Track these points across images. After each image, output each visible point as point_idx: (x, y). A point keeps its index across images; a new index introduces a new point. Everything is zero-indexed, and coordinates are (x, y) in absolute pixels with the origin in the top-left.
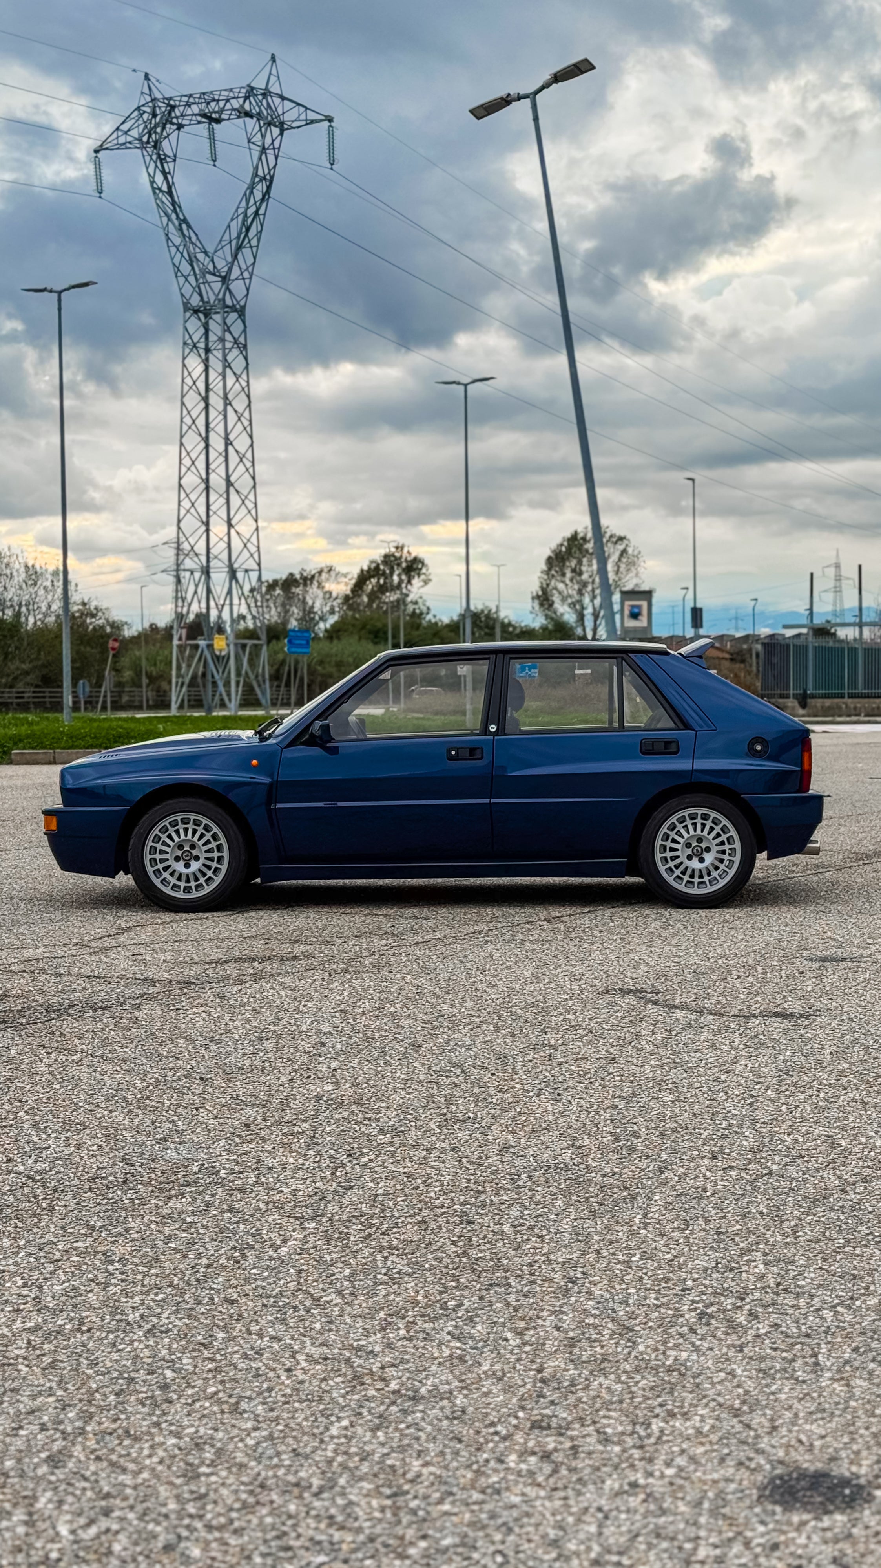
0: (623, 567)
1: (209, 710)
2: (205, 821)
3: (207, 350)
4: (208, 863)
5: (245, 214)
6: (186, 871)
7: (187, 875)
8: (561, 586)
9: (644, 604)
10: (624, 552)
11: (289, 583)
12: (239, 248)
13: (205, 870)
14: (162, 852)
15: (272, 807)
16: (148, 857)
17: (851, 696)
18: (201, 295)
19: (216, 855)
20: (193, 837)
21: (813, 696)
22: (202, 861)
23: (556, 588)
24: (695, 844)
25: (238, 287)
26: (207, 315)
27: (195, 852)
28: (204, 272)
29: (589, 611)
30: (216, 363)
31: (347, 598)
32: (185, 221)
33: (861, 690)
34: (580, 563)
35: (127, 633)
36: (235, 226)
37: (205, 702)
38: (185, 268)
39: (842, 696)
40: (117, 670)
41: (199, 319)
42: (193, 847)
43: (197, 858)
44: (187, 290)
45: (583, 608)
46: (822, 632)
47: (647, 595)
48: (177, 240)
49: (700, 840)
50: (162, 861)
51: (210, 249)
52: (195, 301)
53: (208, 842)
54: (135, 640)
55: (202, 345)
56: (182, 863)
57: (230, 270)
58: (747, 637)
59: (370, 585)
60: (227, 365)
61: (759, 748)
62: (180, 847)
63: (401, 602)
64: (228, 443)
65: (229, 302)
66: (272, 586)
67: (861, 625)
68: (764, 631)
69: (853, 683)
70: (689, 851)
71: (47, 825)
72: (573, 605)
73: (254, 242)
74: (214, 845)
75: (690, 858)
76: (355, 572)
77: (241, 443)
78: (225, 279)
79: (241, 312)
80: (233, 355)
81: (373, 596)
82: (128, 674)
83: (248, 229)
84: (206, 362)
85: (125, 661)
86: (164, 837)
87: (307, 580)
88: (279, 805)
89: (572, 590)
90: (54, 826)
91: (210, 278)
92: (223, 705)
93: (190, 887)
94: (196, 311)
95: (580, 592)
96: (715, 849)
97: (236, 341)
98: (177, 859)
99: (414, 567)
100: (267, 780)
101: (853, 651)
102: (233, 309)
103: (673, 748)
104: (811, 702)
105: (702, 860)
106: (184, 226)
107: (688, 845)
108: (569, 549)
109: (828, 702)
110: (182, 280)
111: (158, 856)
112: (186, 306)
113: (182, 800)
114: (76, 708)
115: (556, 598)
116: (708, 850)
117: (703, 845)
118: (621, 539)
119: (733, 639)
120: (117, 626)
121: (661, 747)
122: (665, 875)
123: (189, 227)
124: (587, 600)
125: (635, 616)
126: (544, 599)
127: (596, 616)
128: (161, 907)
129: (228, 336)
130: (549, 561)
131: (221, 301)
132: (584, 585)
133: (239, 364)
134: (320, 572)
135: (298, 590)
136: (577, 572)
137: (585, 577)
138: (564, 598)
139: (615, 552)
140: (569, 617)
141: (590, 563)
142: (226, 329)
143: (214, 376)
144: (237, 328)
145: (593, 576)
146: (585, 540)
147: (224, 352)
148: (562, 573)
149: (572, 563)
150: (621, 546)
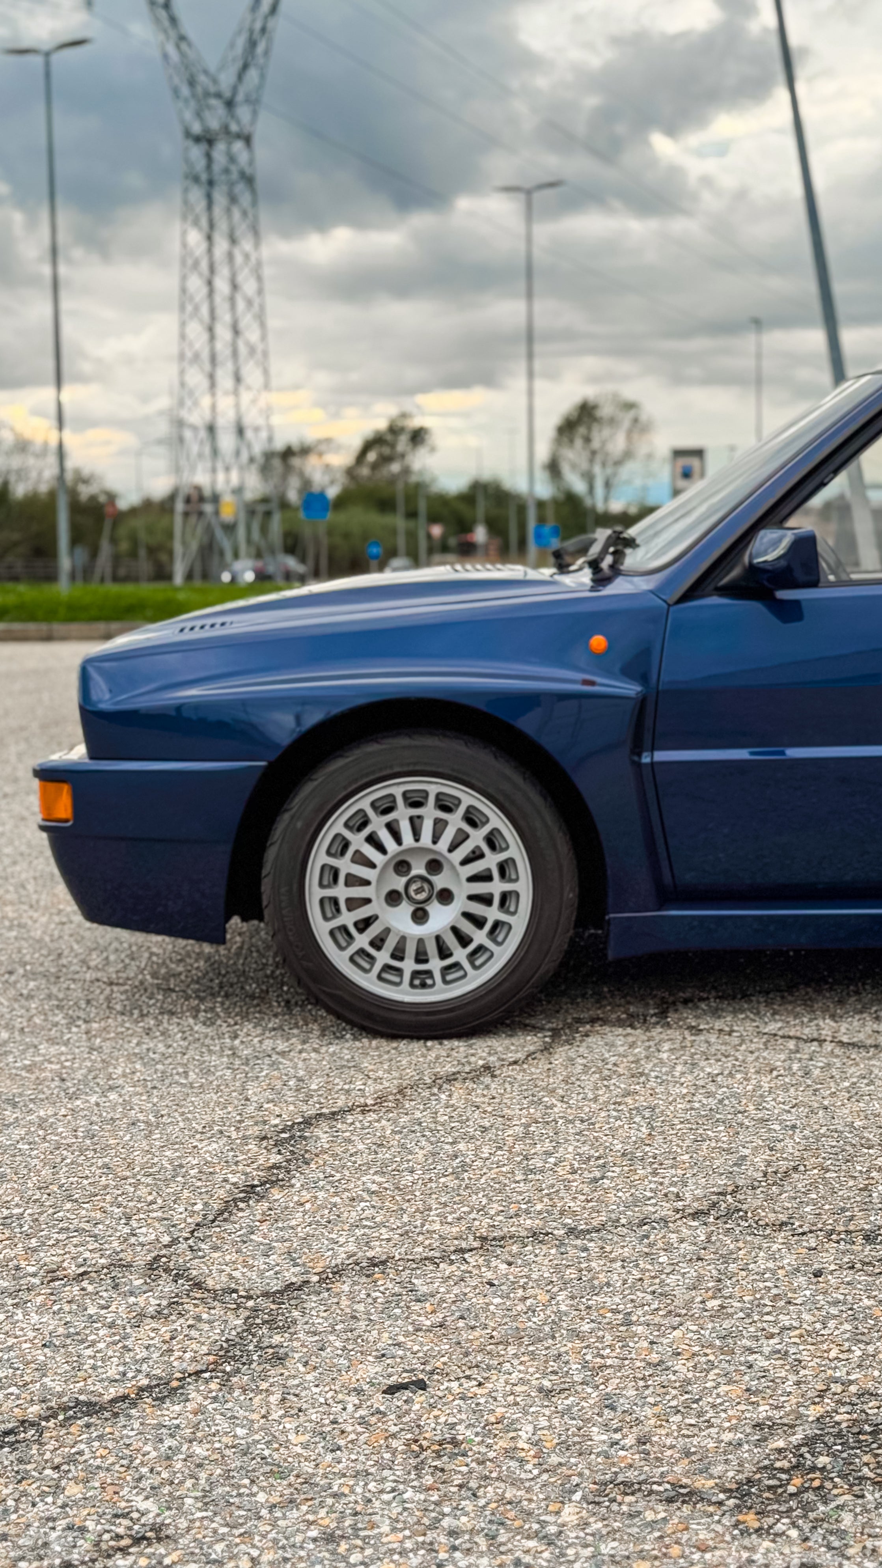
0: (635, 435)
2: (468, 798)
3: (212, 182)
4: (477, 909)
5: (251, 29)
6: (415, 931)
7: (421, 941)
8: (570, 455)
9: (695, 462)
10: (636, 420)
11: (288, 453)
12: (245, 67)
13: (467, 927)
14: (353, 881)
15: (646, 759)
16: (314, 893)
18: (202, 120)
19: (496, 887)
20: (435, 840)
22: (460, 904)
23: (565, 457)
25: (243, 111)
26: (211, 142)
27: (440, 881)
28: (206, 95)
30: (220, 200)
31: (348, 470)
32: (184, 38)
34: (590, 431)
35: (123, 504)
36: (241, 42)
38: (185, 91)
40: (114, 541)
41: (200, 148)
42: (435, 866)
43: (446, 896)
44: (188, 115)
45: (593, 477)
47: (699, 453)
48: (176, 59)
50: (353, 904)
51: (212, 70)
52: (197, 128)
53: (476, 856)
54: (133, 512)
55: (204, 177)
56: (405, 909)
57: (234, 94)
59: (372, 456)
60: (232, 200)
62: (402, 866)
63: (407, 471)
64: (235, 286)
65: (234, 128)
71: (47, 805)
72: (583, 475)
73: (261, 61)
74: (491, 861)
76: (357, 443)
77: (250, 286)
78: (230, 104)
79: (247, 140)
80: (240, 188)
81: (375, 466)
82: (124, 546)
83: (254, 46)
84: (209, 198)
85: (122, 531)
86: (358, 841)
87: (305, 451)
88: (661, 756)
89: (582, 459)
90: (64, 808)
91: (214, 102)
93: (429, 973)
94: (197, 139)
95: (591, 461)
97: (242, 174)
98: (393, 898)
99: (418, 437)
100: (631, 689)
102: (238, 136)
106: (184, 46)
108: (579, 415)
110: (181, 104)
111: (341, 892)
112: (188, 134)
113: (405, 741)
114: (73, 577)
115: (565, 467)
118: (633, 406)
120: (112, 497)
123: (190, 45)
124: (597, 470)
125: (686, 475)
126: (554, 468)
128: (352, 1024)
129: (234, 169)
130: (560, 429)
131: (226, 129)
132: (594, 453)
133: (245, 199)
134: (320, 442)
135: (296, 462)
136: (587, 440)
137: (596, 444)
138: (574, 466)
139: (626, 420)
140: (579, 486)
141: (600, 431)
142: (232, 159)
143: (218, 211)
144: (243, 157)
145: (604, 443)
146: (595, 407)
147: (231, 184)
148: (571, 441)
149: (582, 430)
150: (631, 414)
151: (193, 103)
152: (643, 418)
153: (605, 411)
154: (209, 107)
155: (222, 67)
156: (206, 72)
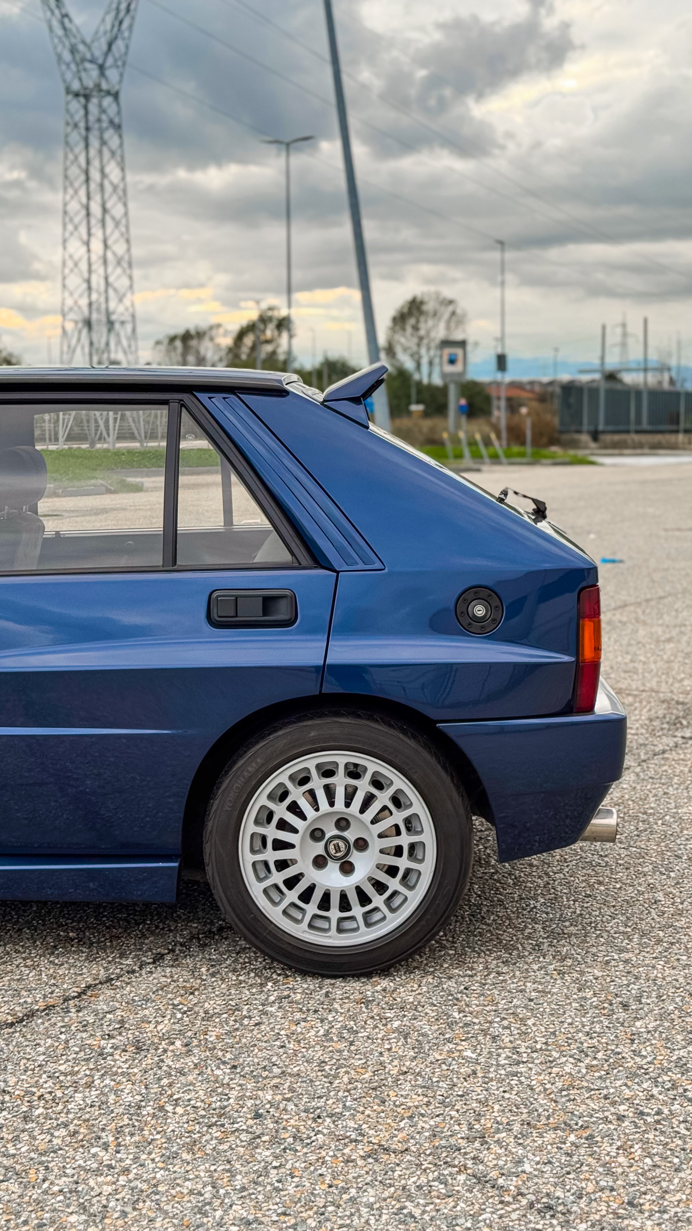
0: (453, 325)
1: (92, 444)
3: (88, 129)
5: (118, 10)
8: (403, 340)
9: (459, 352)
10: (453, 313)
11: (186, 337)
12: (113, 39)
17: (638, 432)
18: (80, 79)
21: (603, 432)
23: (398, 342)
24: (331, 831)
25: (112, 74)
26: (87, 97)
28: (83, 60)
29: (425, 361)
30: (95, 142)
31: (230, 350)
32: (66, 15)
33: (645, 425)
34: (418, 321)
36: (110, 20)
37: (89, 438)
38: (67, 57)
39: (628, 432)
41: (79, 102)
44: (69, 76)
45: (420, 357)
46: (611, 377)
47: (462, 344)
48: (60, 32)
49: (343, 823)
51: (88, 40)
52: (76, 86)
55: (82, 125)
57: (105, 60)
58: (551, 383)
59: (249, 340)
60: (103, 143)
61: (479, 610)
63: (274, 352)
64: (105, 211)
65: (104, 86)
66: (172, 339)
67: (646, 370)
68: (565, 377)
69: (639, 421)
70: (319, 848)
72: (412, 355)
73: (126, 34)
75: (320, 862)
77: (117, 210)
78: (102, 68)
79: (116, 96)
80: (110, 134)
83: (121, 23)
84: (86, 141)
87: (200, 335)
89: (412, 343)
91: (88, 65)
92: (101, 439)
94: (77, 95)
95: (419, 345)
96: (376, 844)
97: (111, 122)
99: (283, 324)
101: (638, 393)
102: (108, 93)
103: (282, 612)
104: (602, 437)
105: (347, 868)
106: (66, 21)
107: (316, 835)
108: (410, 309)
109: (617, 438)
110: (64, 67)
112: (68, 91)
115: (399, 350)
116: (362, 845)
117: (351, 835)
118: (451, 302)
119: (541, 384)
121: (255, 612)
122: (262, 902)
123: (71, 21)
124: (423, 351)
125: (452, 362)
126: (389, 350)
127: (431, 363)
129: (104, 117)
130: (395, 320)
131: (98, 87)
132: (421, 339)
133: (114, 142)
134: (211, 328)
135: (193, 343)
136: (416, 328)
137: (422, 332)
138: (405, 349)
139: (446, 313)
140: (409, 364)
141: (426, 322)
142: (103, 111)
143: (93, 152)
144: (112, 110)
145: (428, 332)
146: (422, 303)
147: (102, 131)
148: (404, 329)
149: (412, 321)
150: (451, 308)
151: (73, 67)
152: (459, 311)
153: (429, 307)
154: (85, 70)
155: (95, 38)
156: (84, 42)
